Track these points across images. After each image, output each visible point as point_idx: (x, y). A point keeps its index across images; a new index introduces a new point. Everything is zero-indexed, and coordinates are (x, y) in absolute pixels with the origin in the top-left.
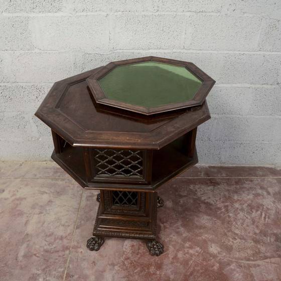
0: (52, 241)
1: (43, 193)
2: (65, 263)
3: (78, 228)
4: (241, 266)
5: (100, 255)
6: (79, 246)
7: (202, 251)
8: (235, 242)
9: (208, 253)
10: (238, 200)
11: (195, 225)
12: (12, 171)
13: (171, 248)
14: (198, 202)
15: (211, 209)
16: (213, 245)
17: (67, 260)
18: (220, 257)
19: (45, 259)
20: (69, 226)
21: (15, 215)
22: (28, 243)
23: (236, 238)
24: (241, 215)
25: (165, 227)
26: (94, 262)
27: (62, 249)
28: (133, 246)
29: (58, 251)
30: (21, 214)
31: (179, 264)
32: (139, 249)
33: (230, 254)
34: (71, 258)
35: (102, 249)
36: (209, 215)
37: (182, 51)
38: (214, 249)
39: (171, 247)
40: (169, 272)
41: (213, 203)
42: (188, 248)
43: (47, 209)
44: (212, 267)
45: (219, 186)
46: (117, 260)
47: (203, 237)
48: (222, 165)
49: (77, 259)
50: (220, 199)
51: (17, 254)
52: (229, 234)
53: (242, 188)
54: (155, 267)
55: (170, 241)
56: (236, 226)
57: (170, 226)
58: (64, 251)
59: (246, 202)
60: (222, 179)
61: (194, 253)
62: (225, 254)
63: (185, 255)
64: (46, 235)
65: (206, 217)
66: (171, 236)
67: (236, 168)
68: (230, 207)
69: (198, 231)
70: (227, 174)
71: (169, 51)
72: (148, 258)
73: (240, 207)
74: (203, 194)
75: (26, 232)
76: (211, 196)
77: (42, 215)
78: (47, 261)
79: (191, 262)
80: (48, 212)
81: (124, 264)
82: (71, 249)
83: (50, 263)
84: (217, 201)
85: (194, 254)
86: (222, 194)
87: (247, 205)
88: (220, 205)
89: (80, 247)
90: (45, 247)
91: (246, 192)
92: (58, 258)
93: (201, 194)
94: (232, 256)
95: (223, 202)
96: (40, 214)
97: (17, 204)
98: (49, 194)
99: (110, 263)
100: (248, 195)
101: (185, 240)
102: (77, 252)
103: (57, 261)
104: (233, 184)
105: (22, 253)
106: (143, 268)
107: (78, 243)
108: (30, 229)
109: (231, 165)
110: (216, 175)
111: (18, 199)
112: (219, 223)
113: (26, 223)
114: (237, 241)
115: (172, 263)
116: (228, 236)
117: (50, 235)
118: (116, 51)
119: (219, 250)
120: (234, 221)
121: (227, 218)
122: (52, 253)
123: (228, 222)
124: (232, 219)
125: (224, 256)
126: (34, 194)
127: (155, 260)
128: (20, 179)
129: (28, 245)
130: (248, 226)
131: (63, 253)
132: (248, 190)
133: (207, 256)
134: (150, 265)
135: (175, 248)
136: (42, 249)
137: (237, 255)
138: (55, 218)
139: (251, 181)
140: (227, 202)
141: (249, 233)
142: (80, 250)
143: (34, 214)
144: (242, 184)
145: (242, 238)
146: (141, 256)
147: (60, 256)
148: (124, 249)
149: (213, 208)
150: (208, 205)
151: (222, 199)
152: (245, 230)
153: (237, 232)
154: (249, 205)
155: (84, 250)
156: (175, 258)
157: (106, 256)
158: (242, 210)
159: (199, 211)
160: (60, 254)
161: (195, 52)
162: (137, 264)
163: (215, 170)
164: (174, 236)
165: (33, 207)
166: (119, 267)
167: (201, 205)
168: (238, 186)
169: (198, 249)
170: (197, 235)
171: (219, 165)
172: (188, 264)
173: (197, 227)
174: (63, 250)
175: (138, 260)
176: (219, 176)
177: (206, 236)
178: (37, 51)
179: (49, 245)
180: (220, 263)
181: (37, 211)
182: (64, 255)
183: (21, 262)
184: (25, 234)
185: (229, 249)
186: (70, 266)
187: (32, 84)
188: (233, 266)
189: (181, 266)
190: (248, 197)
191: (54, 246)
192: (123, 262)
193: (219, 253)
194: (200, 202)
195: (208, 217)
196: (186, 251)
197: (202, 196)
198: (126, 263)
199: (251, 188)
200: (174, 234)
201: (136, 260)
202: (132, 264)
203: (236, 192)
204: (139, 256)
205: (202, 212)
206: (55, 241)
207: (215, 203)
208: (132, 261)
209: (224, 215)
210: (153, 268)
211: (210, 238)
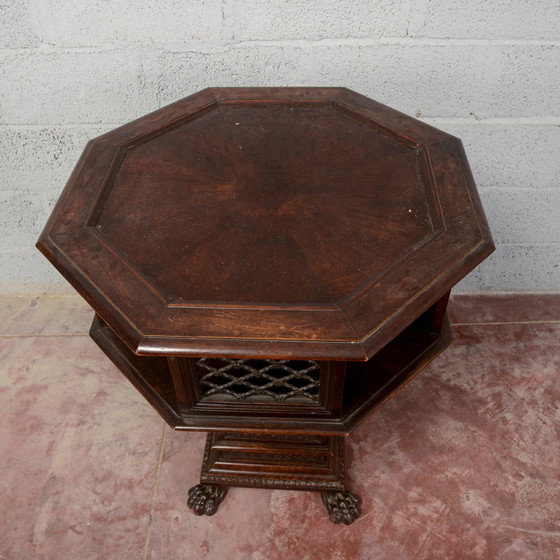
0: (110, 491)
1: (85, 372)
2: (141, 547)
3: (166, 458)
4: (536, 544)
5: (219, 525)
6: (170, 505)
7: (448, 510)
8: (519, 483)
9: (461, 514)
10: (523, 379)
11: (429, 444)
12: (15, 319)
13: (378, 504)
14: (434, 386)
15: (463, 404)
16: (472, 493)
17: (144, 539)
18: (488, 522)
19: (95, 539)
20: (146, 454)
21: (24, 429)
22: (56, 497)
23: (523, 474)
24: (531, 416)
25: (363, 452)
26: (205, 543)
27: (131, 513)
28: (291, 500)
29: (124, 518)
30: (37, 426)
31: (397, 544)
32: (305, 508)
33: (510, 515)
34: (153, 534)
35: (222, 509)
36: (460, 418)
37: (403, 41)
38: (473, 503)
39: (377, 500)
41: (468, 387)
42: (416, 501)
43: (96, 412)
44: (471, 549)
45: (479, 346)
46: (257, 538)
47: (449, 475)
48: (484, 293)
49: (168, 537)
50: (483, 377)
51: (32, 529)
52: (506, 464)
53: (531, 348)
54: (342, 551)
55: (375, 485)
56: (522, 443)
57: (374, 449)
58: (138, 518)
59: (540, 383)
60: (485, 328)
61: (430, 513)
62: (498, 515)
63: (409, 520)
64: (96, 479)
65: (453, 423)
66: (377, 473)
67: (515, 298)
68: (505, 397)
69: (435, 459)
70: (495, 315)
71: (370, 42)
72: (327, 531)
73: (527, 397)
74: (444, 366)
75: (50, 471)
76: (462, 371)
77: (85, 427)
78: (101, 543)
79: (424, 536)
80: (98, 420)
81: (274, 547)
82: (152, 511)
83: (108, 547)
84: (476, 383)
85: (429, 517)
86: (487, 364)
87: (542, 390)
88: (484, 392)
89: (173, 508)
90: (95, 509)
91: (540, 358)
92: (123, 534)
93: (440, 367)
94: (513, 519)
95: (489, 385)
96: (79, 425)
97: (28, 402)
98: (98, 374)
99: (241, 544)
100: (545, 366)
101: (409, 482)
102: (166, 520)
103: (122, 542)
104: (510, 340)
105: (42, 525)
106: (316, 554)
107: (168, 496)
108: (59, 463)
109: (504, 293)
110: (471, 318)
111: (29, 390)
112: (482, 437)
113: (51, 448)
114: (523, 482)
115: (381, 540)
116: (503, 471)
117: (105, 478)
118: (239, 45)
119: (486, 504)
120: (517, 430)
121: (501, 425)
122: (112, 522)
123: (504, 435)
124: (512, 428)
125: (496, 520)
126: (65, 375)
127: (342, 534)
128: (32, 339)
129: (56, 503)
130: (547, 443)
131: (135, 522)
132: (544, 353)
133: (458, 520)
134: (333, 546)
135: (386, 504)
136: (87, 514)
137: (526, 516)
138: (114, 435)
139: (551, 331)
140: (498, 385)
141: (551, 460)
142: (174, 514)
143: (67, 425)
144: (530, 340)
145: (535, 474)
146: (311, 525)
147: (128, 530)
148: (273, 510)
149: (467, 399)
150: (457, 392)
151: (486, 379)
152: (542, 453)
153: (524, 458)
154: (548, 391)
155: (181, 512)
156: (388, 527)
157: (231, 528)
158: (533, 403)
159: (437, 408)
160: (130, 523)
161: (433, 42)
162: (303, 544)
163: (470, 305)
164: (383, 472)
165: (64, 408)
166: (263, 553)
167: (442, 393)
168: (522, 344)
169: (438, 503)
170: (435, 470)
171: (478, 293)
172: (416, 542)
173: (433, 448)
174: (136, 516)
175: (305, 535)
176: (478, 319)
177: (455, 470)
178: (45, 48)
179: (103, 503)
180: (488, 537)
181: (73, 417)
182: (137, 528)
183: (41, 546)
184: (48, 476)
185: (507, 502)
186: (153, 553)
187: (42, 128)
188: (517, 545)
189: (402, 548)
190: (546, 371)
191: (114, 505)
192: (271, 541)
193: (485, 513)
194: (438, 387)
195: (459, 424)
196: (412, 510)
197: (442, 370)
198: (277, 543)
199: (549, 348)
200: (382, 469)
201: (299, 535)
202: (292, 546)
203: (518, 360)
204: (305, 525)
205: (443, 410)
206: (115, 493)
207: (472, 389)
208: (290, 538)
209: (493, 417)
210: (339, 553)
211: (464, 475)
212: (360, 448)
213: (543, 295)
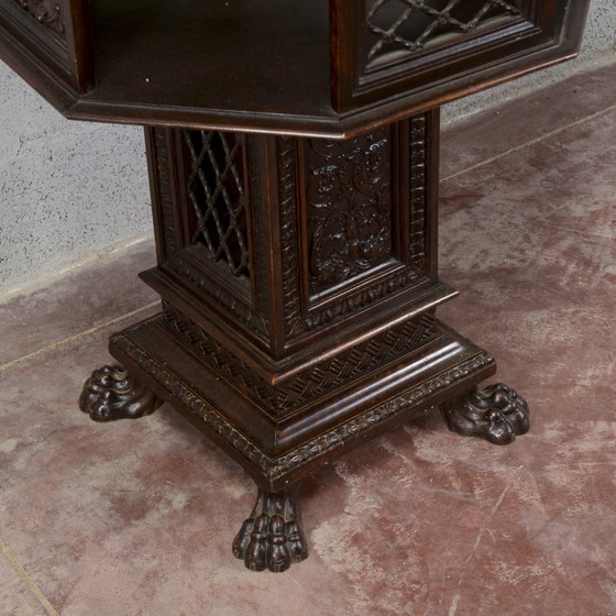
10: (594, 214)
11: (518, 360)
13: (506, 473)
15: (526, 285)
28: (357, 540)
31: (585, 507)
32: (392, 537)
36: (539, 305)
39: (499, 469)
40: (573, 546)
41: (515, 262)
42: (564, 440)
45: (484, 202)
47: (587, 383)
50: (527, 238)
53: (573, 170)
54: (506, 560)
60: (474, 174)
61: (600, 444)
63: (572, 467)
65: (533, 317)
68: (586, 250)
70: (475, 151)
76: (485, 245)
84: (522, 251)
85: (604, 449)
86: (518, 220)
88: (548, 257)
91: (600, 177)
95: (547, 245)
104: (529, 174)
106: (466, 586)
112: (594, 313)
115: (556, 515)
121: (612, 286)
132: (598, 168)
134: (485, 562)
139: (585, 135)
140: (562, 238)
144: (561, 160)
146: (422, 553)
148: (337, 568)
149: (529, 277)
150: (503, 276)
151: (535, 238)
156: (549, 493)
159: (488, 309)
162: (434, 585)
168: (554, 172)
169: (602, 426)
170: (558, 387)
172: (612, 489)
173: (531, 362)
175: (425, 571)
177: (590, 373)
189: (599, 508)
192: (375, 609)
194: (466, 281)
195: (544, 314)
196: (569, 454)
197: (451, 258)
198: (386, 606)
199: (601, 158)
201: (415, 577)
202: (416, 597)
203: (566, 194)
204: (412, 559)
205: (500, 308)
207: (523, 261)
208: (403, 589)
209: (590, 281)
210: (504, 565)
211: (609, 372)
213: (532, 95)
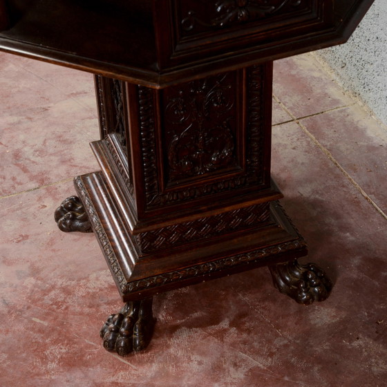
0: (51, 151)
6: (58, 196)
13: (150, 370)
17: (10, 193)
25: (221, 335)
27: (35, 174)
29: (26, 171)
34: (19, 197)
39: (155, 367)
46: (52, 275)
49: (20, 209)
54: (67, 353)
55: (176, 360)
57: (233, 345)
58: (31, 180)
64: (60, 137)
66: (196, 357)
75: (52, 105)
81: (46, 292)
82: (45, 187)
89: (56, 199)
90: (26, 149)
92: (9, 177)
99: (37, 265)
102: (39, 200)
106: (54, 330)
107: (68, 191)
113: (77, 94)
117: (64, 141)
122: (18, 165)
127: (90, 346)
129: (19, 122)
131: (26, 180)
134: (71, 341)
135: (154, 378)
136: (19, 146)
142: (49, 202)
147: (14, 179)
148: (93, 276)
155: (52, 206)
157: (54, 250)
160: (22, 177)
162: (61, 316)
164: (200, 363)
166: (35, 285)
174: (33, 178)
175: (74, 314)
179: (36, 151)
182: (20, 184)
184: (45, 106)
191: (37, 159)
192: (53, 287)
198: (53, 293)
200: (205, 360)
201: (71, 309)
202: (55, 307)
204: (87, 310)
206: (51, 154)
208: (64, 302)
210: (63, 351)
212: (225, 331)
